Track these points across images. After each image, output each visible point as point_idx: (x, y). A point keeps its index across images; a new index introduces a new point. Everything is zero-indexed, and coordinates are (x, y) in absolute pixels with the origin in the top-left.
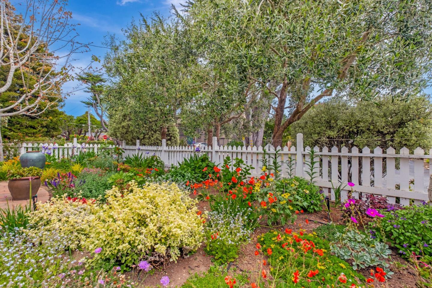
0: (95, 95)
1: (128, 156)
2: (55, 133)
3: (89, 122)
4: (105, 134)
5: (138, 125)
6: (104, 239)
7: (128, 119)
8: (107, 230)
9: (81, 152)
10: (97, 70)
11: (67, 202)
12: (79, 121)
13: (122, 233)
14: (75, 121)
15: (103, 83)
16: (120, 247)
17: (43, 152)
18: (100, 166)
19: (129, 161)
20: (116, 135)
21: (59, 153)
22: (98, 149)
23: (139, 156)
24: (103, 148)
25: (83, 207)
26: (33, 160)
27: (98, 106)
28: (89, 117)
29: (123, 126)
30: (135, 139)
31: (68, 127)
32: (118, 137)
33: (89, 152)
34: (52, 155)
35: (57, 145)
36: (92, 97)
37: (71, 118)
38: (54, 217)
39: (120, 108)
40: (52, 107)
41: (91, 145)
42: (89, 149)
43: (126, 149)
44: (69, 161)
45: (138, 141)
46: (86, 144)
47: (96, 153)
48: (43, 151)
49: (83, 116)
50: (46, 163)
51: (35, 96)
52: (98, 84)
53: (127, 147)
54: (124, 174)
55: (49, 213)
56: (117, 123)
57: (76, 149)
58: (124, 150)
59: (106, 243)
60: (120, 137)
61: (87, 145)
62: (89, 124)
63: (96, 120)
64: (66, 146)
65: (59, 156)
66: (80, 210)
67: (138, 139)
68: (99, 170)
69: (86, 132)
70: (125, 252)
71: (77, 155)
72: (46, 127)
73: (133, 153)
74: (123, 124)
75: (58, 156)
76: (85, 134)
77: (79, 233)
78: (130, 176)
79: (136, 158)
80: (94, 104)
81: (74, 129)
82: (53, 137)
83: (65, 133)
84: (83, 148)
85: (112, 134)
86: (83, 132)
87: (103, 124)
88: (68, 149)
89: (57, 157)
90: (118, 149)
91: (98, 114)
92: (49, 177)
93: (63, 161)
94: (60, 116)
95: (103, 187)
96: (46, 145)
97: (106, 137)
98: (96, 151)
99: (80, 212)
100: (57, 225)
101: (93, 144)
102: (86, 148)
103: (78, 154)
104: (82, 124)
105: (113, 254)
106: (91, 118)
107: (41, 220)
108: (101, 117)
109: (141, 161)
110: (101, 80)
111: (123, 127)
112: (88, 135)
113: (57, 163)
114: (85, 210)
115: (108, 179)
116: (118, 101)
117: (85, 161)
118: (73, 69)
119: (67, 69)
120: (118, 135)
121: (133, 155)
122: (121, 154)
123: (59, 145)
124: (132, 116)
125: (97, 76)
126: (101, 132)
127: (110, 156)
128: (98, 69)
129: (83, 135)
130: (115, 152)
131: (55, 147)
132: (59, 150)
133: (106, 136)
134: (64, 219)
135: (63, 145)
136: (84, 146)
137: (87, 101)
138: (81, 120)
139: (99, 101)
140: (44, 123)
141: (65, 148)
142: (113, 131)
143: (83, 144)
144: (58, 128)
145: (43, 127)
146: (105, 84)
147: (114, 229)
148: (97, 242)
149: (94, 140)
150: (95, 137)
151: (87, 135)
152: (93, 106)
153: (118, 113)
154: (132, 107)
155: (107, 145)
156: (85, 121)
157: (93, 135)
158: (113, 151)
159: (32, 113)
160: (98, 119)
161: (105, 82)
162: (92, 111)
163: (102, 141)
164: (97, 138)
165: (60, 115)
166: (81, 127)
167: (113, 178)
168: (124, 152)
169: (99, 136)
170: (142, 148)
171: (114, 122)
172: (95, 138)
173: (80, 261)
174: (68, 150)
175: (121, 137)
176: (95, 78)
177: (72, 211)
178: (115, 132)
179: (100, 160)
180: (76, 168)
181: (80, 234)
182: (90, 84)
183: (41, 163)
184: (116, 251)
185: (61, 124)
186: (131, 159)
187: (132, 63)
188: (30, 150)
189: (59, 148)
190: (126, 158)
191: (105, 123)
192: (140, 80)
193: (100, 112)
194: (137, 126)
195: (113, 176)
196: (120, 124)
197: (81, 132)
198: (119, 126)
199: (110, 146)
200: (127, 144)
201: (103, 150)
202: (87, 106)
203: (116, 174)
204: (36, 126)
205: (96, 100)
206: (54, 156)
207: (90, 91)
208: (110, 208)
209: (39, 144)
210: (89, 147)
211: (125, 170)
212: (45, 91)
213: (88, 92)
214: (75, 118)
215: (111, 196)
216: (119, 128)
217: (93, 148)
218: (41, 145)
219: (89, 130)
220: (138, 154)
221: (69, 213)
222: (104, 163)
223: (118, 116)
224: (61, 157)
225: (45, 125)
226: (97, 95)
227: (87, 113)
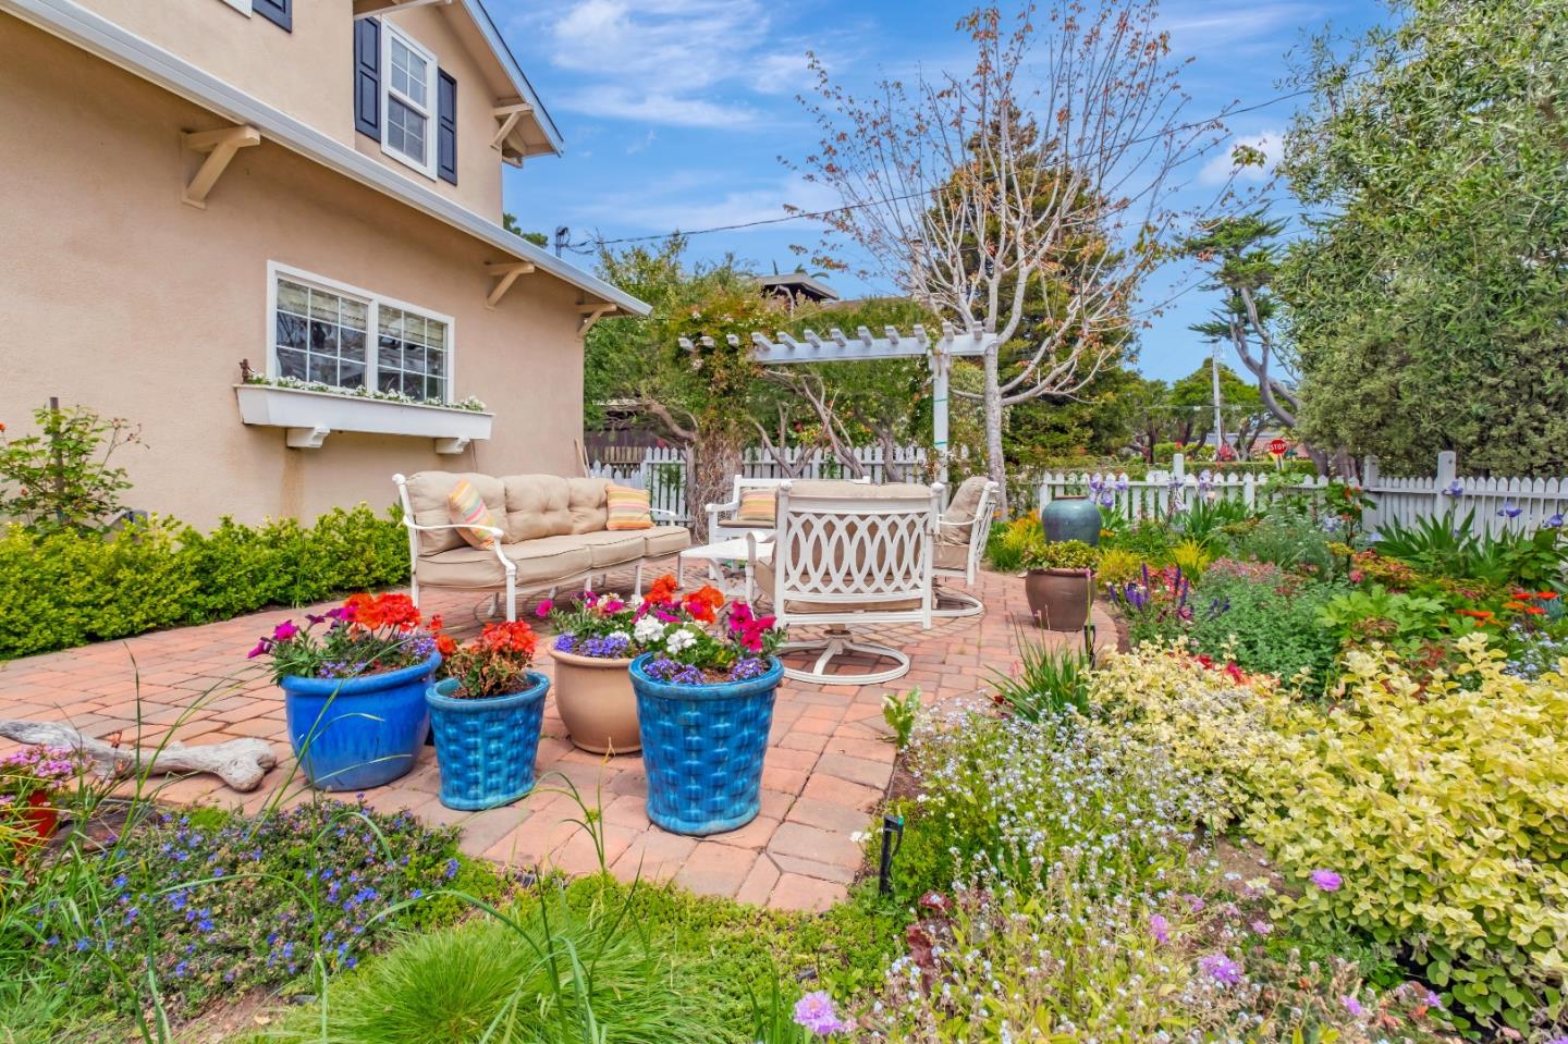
0: (1237, 294)
1: (1390, 523)
2: (1113, 442)
3: (1217, 396)
4: (1279, 434)
5: (1446, 380)
6: (1349, 846)
7: (1392, 360)
8: (1359, 817)
9: (1196, 500)
10: (1251, 196)
11: (1188, 666)
12: (1183, 395)
13: (1436, 856)
14: (1169, 398)
15: (1267, 241)
16: (1432, 913)
17: (1093, 502)
18: (1268, 555)
19: (1399, 545)
20: (1333, 434)
21: (1130, 503)
22: (1258, 491)
23: (1458, 525)
24: (1278, 489)
25: (1237, 694)
26: (1071, 522)
27: (1247, 333)
28: (1216, 377)
29: (1367, 394)
30: (1429, 450)
31: (1150, 419)
32: (1342, 442)
33: (1224, 503)
34: (1113, 509)
35: (1125, 479)
36: (1225, 302)
37: (1157, 389)
38: (1152, 704)
39: (1355, 319)
40: (1111, 360)
41: (1233, 479)
42: (1226, 490)
43: (1379, 494)
44: (1163, 530)
45: (1446, 459)
46: (1213, 473)
47: (1252, 507)
48: (1093, 496)
49: (1195, 378)
50: (1102, 533)
51: (1071, 340)
52: (1251, 249)
53: (1388, 485)
54: (1397, 599)
55: (1140, 685)
56: (1337, 387)
57: (1181, 490)
58: (1368, 497)
59: (1356, 864)
60: (1349, 441)
61: (1219, 478)
62: (1217, 404)
63: (1240, 383)
64: (1150, 479)
65: (1130, 515)
66: (1230, 704)
67: (1449, 444)
68: (1274, 571)
69: (1205, 432)
70: (1455, 945)
71: (1185, 511)
72: (1090, 424)
73: (1420, 508)
74: (1368, 386)
75: (1130, 512)
76: (1203, 440)
77: (1231, 784)
78: (1427, 614)
79: (1440, 536)
80: (1236, 326)
81: (1166, 425)
82: (1108, 452)
83: (1139, 439)
84: (1204, 487)
85: (1315, 431)
86: (1194, 434)
87: (1271, 395)
88: (1157, 489)
89: (1125, 517)
90: (1344, 492)
91: (1248, 362)
92: (1113, 574)
93: (1145, 528)
94: (1128, 387)
95: (1297, 637)
96: (1098, 478)
97: (1280, 447)
98: (1249, 498)
99: (1232, 712)
100: (1165, 732)
101: (1241, 471)
102: (1216, 486)
103: (1189, 507)
104: (1194, 403)
105: (1386, 924)
106: (1223, 378)
107: (1118, 699)
108: (1260, 370)
109: (1472, 545)
110: (1261, 231)
111: (1368, 399)
112: (1215, 441)
113: (1127, 535)
114: (1246, 708)
115: (1319, 610)
116: (1346, 290)
117: (1216, 532)
118: (1174, 221)
119: (1156, 229)
120: (1343, 432)
121: (1421, 520)
122: (1357, 514)
123: (1132, 479)
124: (1414, 348)
125: (1244, 223)
126: (1261, 427)
127: (1308, 517)
128: (1257, 193)
129: (1196, 444)
130: (1329, 501)
131: (1121, 483)
132: (1130, 496)
133: (1280, 442)
134: (1183, 719)
135: (1141, 478)
136: (1207, 480)
137: (1211, 320)
138: (1189, 391)
139: (1253, 312)
140: (1086, 414)
141: (1147, 488)
142: (1317, 422)
143: (1206, 474)
144: (1121, 426)
145: (1083, 425)
146: (1277, 240)
147: (1397, 823)
148: (1315, 844)
149: (1234, 459)
150: (1238, 446)
151: (1208, 444)
152: (1229, 337)
153: (1341, 342)
154: (1412, 302)
155: (1295, 477)
156: (1203, 391)
157: (1232, 441)
158: (1321, 502)
159: (1062, 389)
160: (1250, 379)
161: (1273, 234)
162: (1226, 354)
163: (1266, 461)
164: (1244, 451)
165: (1127, 381)
166: (1191, 414)
167: (1339, 611)
168: (1374, 506)
169: (1251, 443)
170: (1470, 486)
171: (1324, 383)
172: (1236, 454)
173: (1250, 884)
174: (1157, 495)
175: (1358, 442)
176: (1236, 232)
177: (1207, 699)
178: (1328, 422)
179: (1270, 531)
180: (1188, 554)
181: (1235, 789)
182: (1220, 259)
183: (1089, 531)
184: (1405, 921)
185: (1131, 411)
186: (1410, 537)
187: (1419, 106)
188: (1060, 493)
189: (1130, 490)
190: (1379, 529)
191: (1275, 390)
192: (1462, 171)
193: (1255, 352)
194: (1442, 389)
195: (1340, 600)
196: (1354, 388)
197: (1188, 432)
198: (1348, 395)
199: (1308, 481)
200: (1386, 471)
201: (1277, 497)
202: (1210, 338)
203: (1355, 595)
204: (1067, 424)
205: (1241, 309)
206: (1117, 512)
207: (1220, 282)
208: (1368, 728)
209: (1079, 475)
210: (1223, 484)
211: (1392, 584)
212: (1094, 318)
213: (1214, 288)
214: (1170, 387)
215: (1368, 682)
216: (1347, 405)
217: (1241, 488)
218: (1085, 479)
219: (1217, 422)
220: (1449, 514)
221: (1198, 704)
222: (1285, 547)
223: (1343, 353)
224: (1137, 516)
225: (1088, 418)
226: (1244, 292)
227: (1208, 363)
